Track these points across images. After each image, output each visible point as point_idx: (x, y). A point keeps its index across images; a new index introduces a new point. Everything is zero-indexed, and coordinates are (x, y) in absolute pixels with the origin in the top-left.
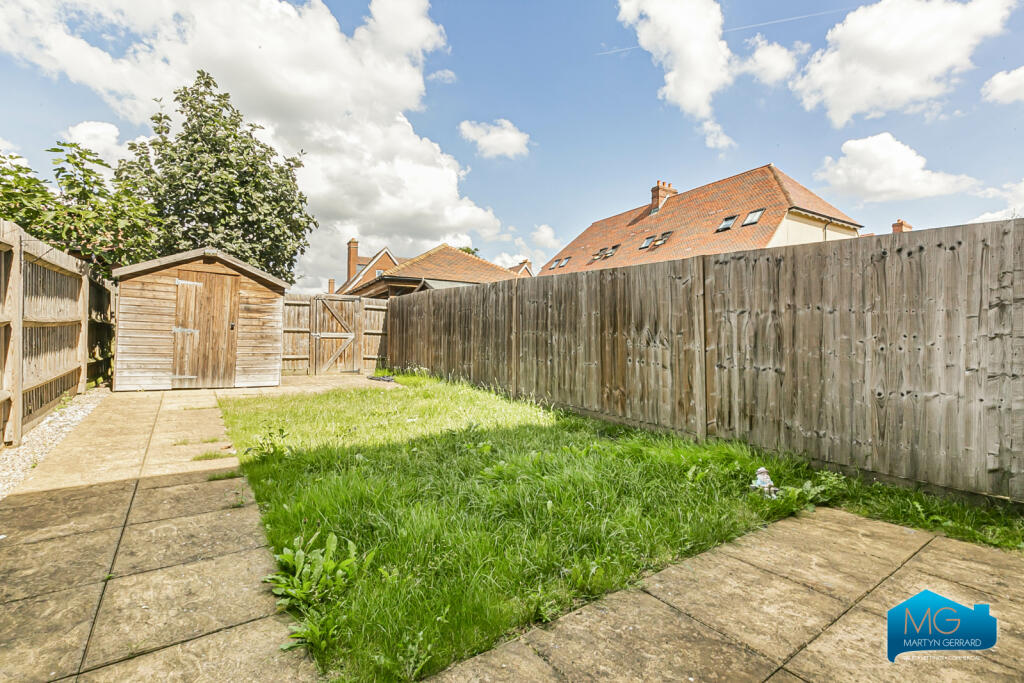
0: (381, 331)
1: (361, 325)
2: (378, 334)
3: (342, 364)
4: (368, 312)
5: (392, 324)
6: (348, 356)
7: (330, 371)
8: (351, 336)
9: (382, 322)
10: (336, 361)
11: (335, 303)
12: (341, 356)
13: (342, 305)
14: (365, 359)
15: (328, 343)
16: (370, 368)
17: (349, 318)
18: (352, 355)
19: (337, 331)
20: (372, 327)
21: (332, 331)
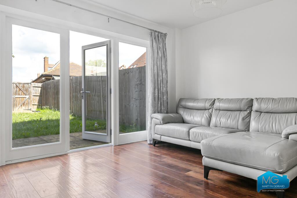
0: (39, 95)
1: (31, 93)
2: (38, 96)
3: (24, 107)
4: (34, 88)
5: (43, 92)
6: (27, 104)
7: (19, 109)
8: (27, 97)
9: (40, 91)
10: (22, 106)
11: (21, 85)
12: (23, 104)
13: (23, 86)
14: (33, 105)
15: (18, 99)
16: (35, 108)
17: (27, 90)
18: (28, 104)
19: (22, 95)
20: (36, 93)
21: (20, 95)
